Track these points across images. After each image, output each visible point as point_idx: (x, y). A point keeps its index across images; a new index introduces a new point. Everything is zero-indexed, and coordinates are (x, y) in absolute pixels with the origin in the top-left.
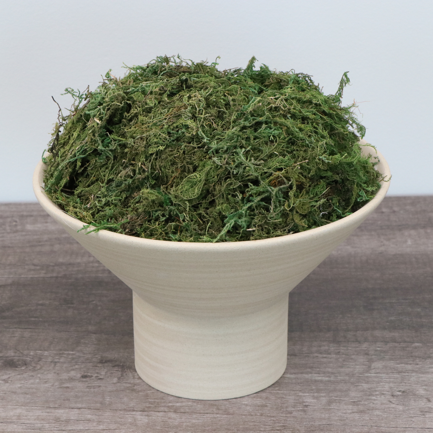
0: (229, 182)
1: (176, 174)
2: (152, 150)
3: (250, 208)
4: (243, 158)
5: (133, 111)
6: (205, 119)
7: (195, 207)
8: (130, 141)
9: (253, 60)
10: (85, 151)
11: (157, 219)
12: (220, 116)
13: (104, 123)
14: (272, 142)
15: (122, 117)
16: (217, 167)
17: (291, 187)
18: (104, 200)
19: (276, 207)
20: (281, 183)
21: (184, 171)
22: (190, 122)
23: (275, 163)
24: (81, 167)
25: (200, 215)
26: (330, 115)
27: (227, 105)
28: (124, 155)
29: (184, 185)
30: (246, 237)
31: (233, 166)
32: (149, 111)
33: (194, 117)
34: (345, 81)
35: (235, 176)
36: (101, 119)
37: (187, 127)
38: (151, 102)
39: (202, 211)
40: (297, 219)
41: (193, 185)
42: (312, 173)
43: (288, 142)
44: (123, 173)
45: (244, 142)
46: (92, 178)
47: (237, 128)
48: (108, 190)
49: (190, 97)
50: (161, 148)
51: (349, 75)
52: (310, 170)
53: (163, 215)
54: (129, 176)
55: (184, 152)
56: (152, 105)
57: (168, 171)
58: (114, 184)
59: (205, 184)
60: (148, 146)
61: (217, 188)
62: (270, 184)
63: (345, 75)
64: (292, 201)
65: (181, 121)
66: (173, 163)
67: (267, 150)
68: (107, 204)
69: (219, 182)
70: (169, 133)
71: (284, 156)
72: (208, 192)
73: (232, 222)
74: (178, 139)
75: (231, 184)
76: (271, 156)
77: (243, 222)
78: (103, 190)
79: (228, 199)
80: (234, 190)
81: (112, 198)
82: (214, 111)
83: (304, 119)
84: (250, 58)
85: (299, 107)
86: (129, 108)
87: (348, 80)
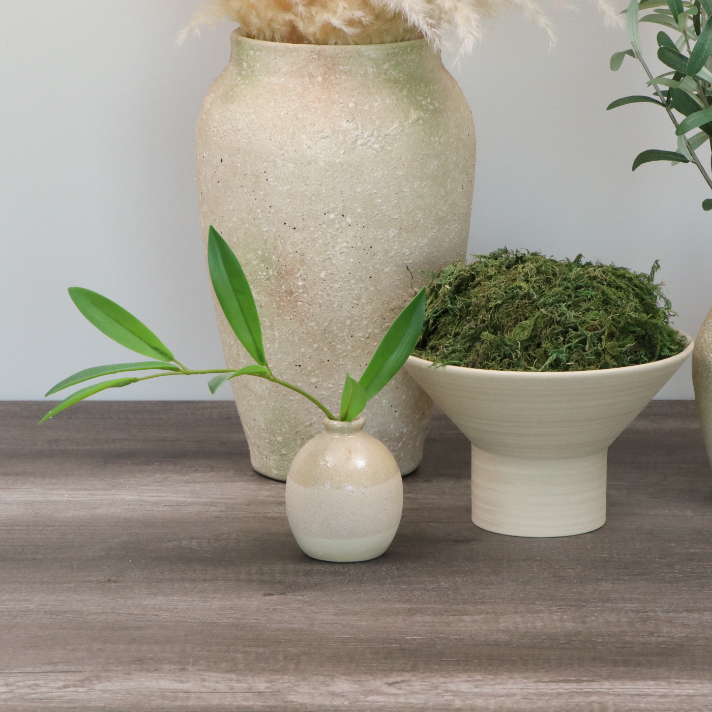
0: (553, 327)
1: (510, 324)
2: (491, 304)
3: (569, 348)
4: (566, 309)
5: (477, 279)
6: (535, 282)
7: (526, 349)
8: (474, 300)
9: (580, 256)
10: (437, 311)
11: (494, 359)
12: (548, 281)
13: (453, 288)
14: (590, 299)
15: (467, 285)
16: (544, 316)
17: (604, 333)
18: (451, 348)
19: (590, 347)
20: (596, 329)
21: (517, 321)
22: (523, 284)
23: (591, 315)
24: (433, 325)
25: (529, 355)
26: (641, 288)
27: (554, 275)
28: (468, 313)
29: (517, 330)
30: (566, 369)
31: (557, 314)
32: (490, 278)
33: (527, 281)
34: (656, 267)
35: (558, 323)
36: (450, 286)
37: (520, 288)
38: (492, 271)
39: (531, 352)
40: (608, 358)
41: (524, 329)
42: (622, 324)
43: (603, 302)
44: (468, 326)
45: (566, 298)
46: (442, 333)
47: (561, 289)
48: (454, 341)
49: (523, 268)
50: (499, 302)
51: (659, 263)
52: (620, 323)
53: (499, 356)
54: (472, 328)
55: (517, 307)
56: (493, 273)
57: (504, 321)
58: (459, 337)
59: (533, 329)
60: (489, 300)
61: (543, 332)
62: (587, 329)
63: (656, 262)
64: (604, 343)
65: (515, 284)
66: (509, 315)
67: (585, 305)
68: (453, 352)
69: (545, 327)
70: (506, 293)
71: (599, 311)
72: (536, 335)
73: (555, 356)
74: (513, 298)
75: (555, 329)
76: (588, 310)
77: (563, 357)
78: (451, 341)
79: (551, 341)
80: (557, 334)
81: (458, 346)
82: (543, 277)
83: (618, 288)
84: (578, 254)
85: (614, 277)
86: (473, 277)
87: (659, 266)
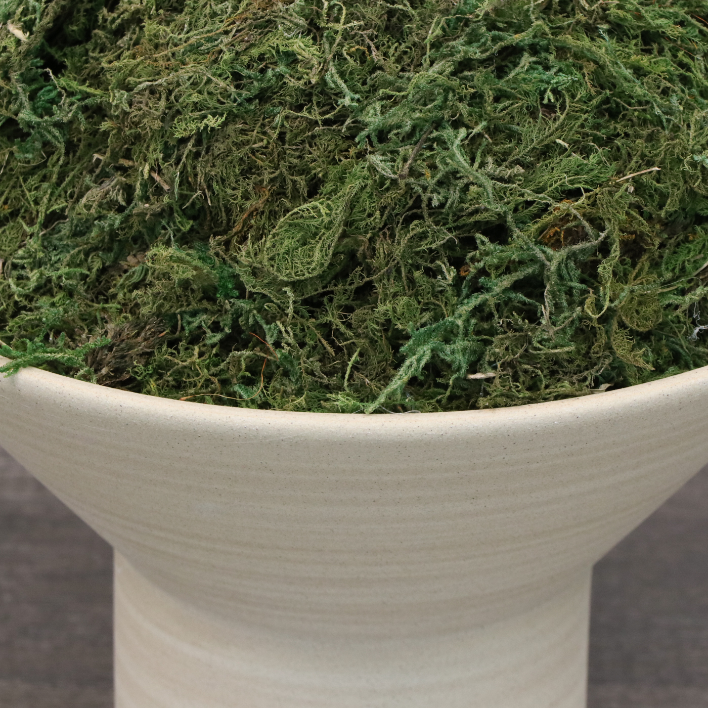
0: (415, 228)
1: (255, 203)
2: (184, 128)
3: (479, 311)
4: (461, 160)
5: (128, 5)
6: (346, 35)
7: (313, 305)
8: (118, 98)
11: (196, 338)
12: (393, 26)
13: (39, 40)
14: (550, 108)
15: (92, 22)
16: (382, 184)
17: (604, 248)
18: (34, 276)
19: (558, 307)
20: (576, 235)
21: (281, 193)
22: (300, 45)
25: (327, 329)
28: (98, 140)
30: (466, 398)
31: (431, 181)
33: (313, 30)
35: (435, 212)
36: (28, 27)
37: (291, 59)
39: (332, 317)
40: (622, 347)
41: (309, 237)
42: (671, 206)
43: (600, 111)
44: (95, 194)
45: (464, 108)
50: (212, 122)
52: (664, 197)
53: (216, 327)
54: (112, 205)
55: (281, 137)
57: (233, 194)
58: (65, 228)
59: (344, 235)
60: (173, 114)
61: (382, 247)
62: (542, 237)
64: (606, 290)
65: (273, 41)
66: (249, 170)
67: (533, 134)
68: (45, 288)
69: (388, 229)
70: (237, 76)
71: (586, 152)
72: (352, 259)
73: (425, 353)
74: (263, 97)
75: (423, 236)
76: (546, 152)
78: (33, 244)
79: (412, 281)
80: (433, 255)
82: (374, 11)
83: (650, 39)
85: (634, 1)
